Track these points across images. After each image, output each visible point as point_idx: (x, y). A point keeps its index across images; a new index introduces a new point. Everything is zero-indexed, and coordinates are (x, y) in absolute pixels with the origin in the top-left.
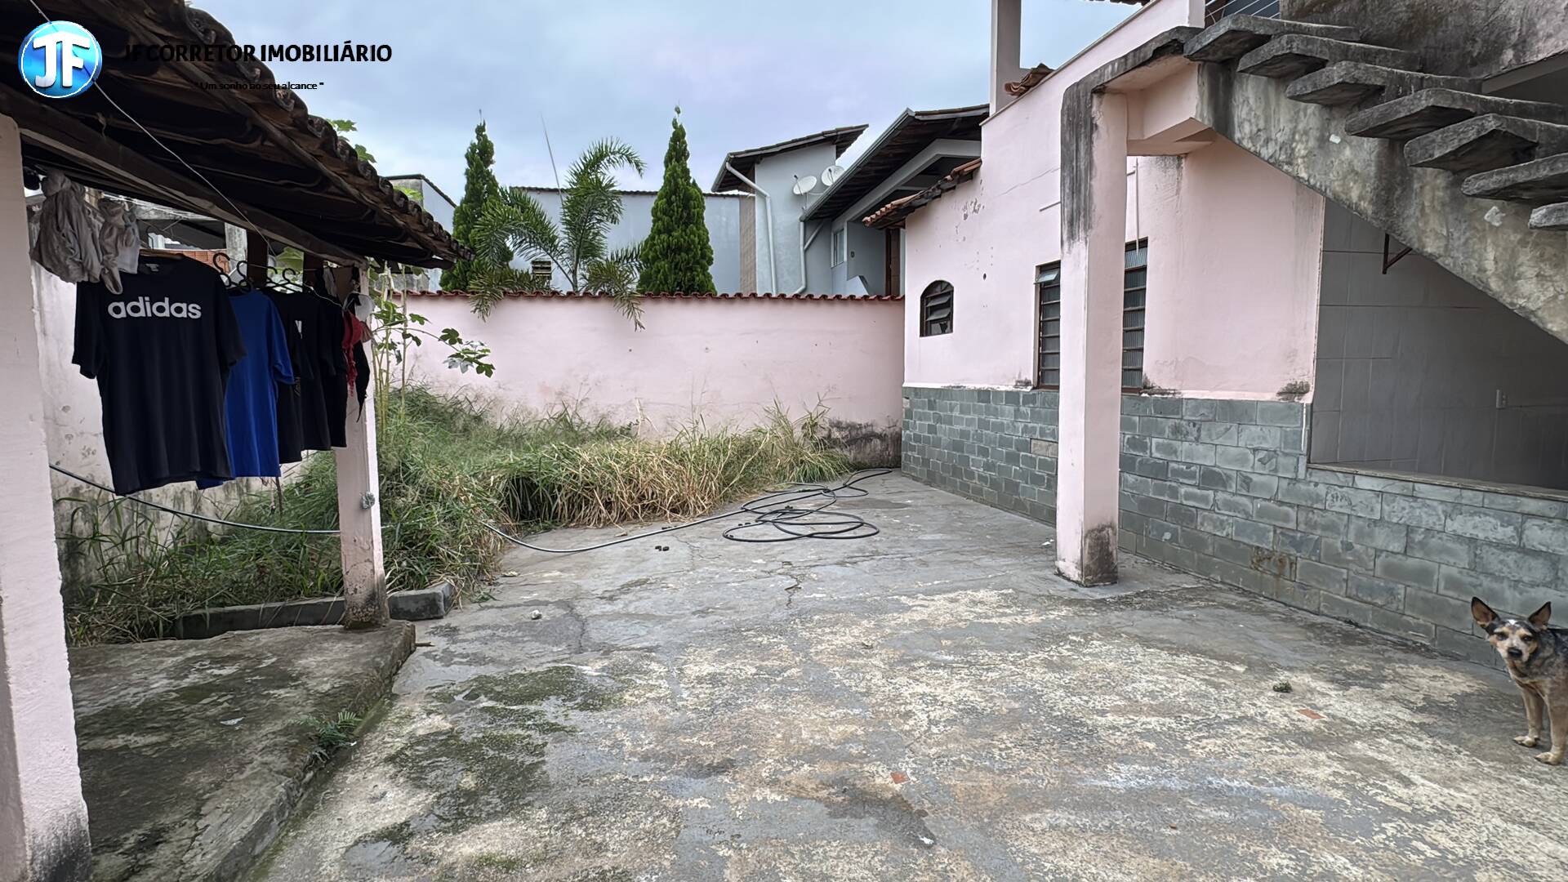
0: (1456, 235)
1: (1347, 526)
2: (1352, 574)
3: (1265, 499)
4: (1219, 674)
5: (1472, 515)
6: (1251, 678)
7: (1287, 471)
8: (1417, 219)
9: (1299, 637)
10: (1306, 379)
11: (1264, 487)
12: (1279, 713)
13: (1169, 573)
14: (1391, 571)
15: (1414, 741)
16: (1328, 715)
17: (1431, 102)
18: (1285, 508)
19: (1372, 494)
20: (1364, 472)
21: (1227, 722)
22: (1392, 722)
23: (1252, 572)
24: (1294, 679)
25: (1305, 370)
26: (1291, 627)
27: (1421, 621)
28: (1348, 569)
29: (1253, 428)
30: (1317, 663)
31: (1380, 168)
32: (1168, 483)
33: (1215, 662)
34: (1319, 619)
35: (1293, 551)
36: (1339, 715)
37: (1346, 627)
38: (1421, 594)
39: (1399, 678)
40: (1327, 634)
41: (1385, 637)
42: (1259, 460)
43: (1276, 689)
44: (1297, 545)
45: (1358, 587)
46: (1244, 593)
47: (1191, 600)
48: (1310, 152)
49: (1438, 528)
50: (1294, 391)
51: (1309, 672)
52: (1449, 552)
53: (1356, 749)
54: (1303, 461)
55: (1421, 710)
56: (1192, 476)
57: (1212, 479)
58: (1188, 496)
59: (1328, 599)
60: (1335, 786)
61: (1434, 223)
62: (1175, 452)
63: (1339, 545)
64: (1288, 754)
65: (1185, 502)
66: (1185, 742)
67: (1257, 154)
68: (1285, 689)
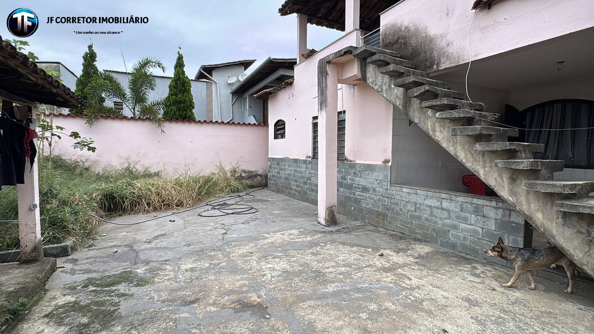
0: (422, 118)
1: (401, 203)
2: (402, 218)
3: (379, 196)
4: (364, 252)
5: (430, 199)
6: (373, 252)
7: (385, 186)
8: (413, 112)
9: (388, 239)
10: (389, 158)
11: (379, 192)
12: (379, 262)
13: (353, 221)
14: (412, 217)
15: (414, 267)
16: (392, 262)
17: (414, 80)
18: (385, 198)
19: (407, 193)
20: (404, 187)
21: (365, 267)
22: (409, 262)
23: (376, 219)
24: (385, 252)
25: (389, 156)
26: (386, 236)
27: (419, 231)
28: (401, 217)
29: (376, 173)
30: (392, 246)
31: (404, 96)
32: (353, 191)
33: (363, 248)
34: (394, 233)
35: (387, 212)
36: (395, 261)
37: (401, 235)
38: (419, 223)
39: (413, 249)
40: (396, 237)
41: (411, 237)
42: (378, 183)
43: (379, 256)
44: (388, 210)
45: (404, 222)
46: (374, 226)
47: (359, 229)
48: (387, 89)
49: (423, 203)
50: (386, 162)
51: (389, 249)
52: (425, 210)
53: (398, 271)
54: (389, 183)
55: (417, 258)
56: (359, 188)
57: (365, 189)
58: (358, 195)
59: (396, 226)
60: (391, 283)
61: (417, 114)
62: (354, 181)
63: (399, 209)
64: (380, 275)
65: (358, 197)
66: (352, 275)
67: (373, 88)
68: (382, 255)
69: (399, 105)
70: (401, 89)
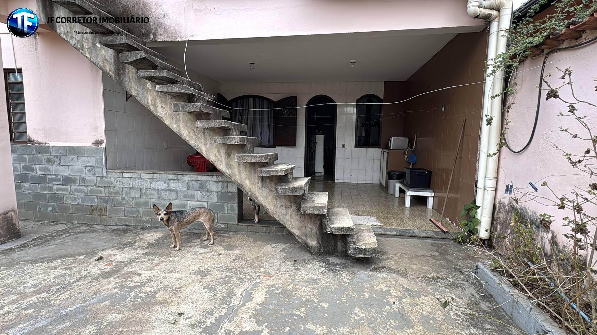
0: (140, 90)
1: (122, 192)
2: (126, 208)
3: (92, 186)
4: (72, 263)
5: (157, 182)
6: (86, 259)
7: (99, 174)
8: (129, 83)
9: (108, 236)
10: (102, 138)
11: (90, 181)
12: (95, 269)
13: (53, 225)
14: (138, 204)
15: (143, 260)
16: (115, 262)
17: (126, 41)
18: (100, 188)
19: (129, 179)
20: (125, 171)
21: (74, 282)
22: (137, 256)
23: (90, 216)
24: (105, 253)
25: (102, 135)
26: (106, 233)
27: (147, 219)
28: (124, 207)
29: (84, 158)
30: (114, 244)
32: (47, 185)
33: (70, 259)
34: (116, 227)
35: (105, 204)
36: (120, 260)
37: (125, 227)
38: (146, 210)
39: (141, 240)
40: (119, 232)
41: (138, 227)
42: (88, 171)
43: (96, 260)
44: (106, 202)
45: (128, 212)
46: (88, 225)
47: (62, 235)
48: (89, 47)
49: (149, 187)
50: (98, 143)
51: (110, 248)
52: (151, 194)
53: (124, 271)
54: (105, 169)
55: (146, 248)
56: (59, 180)
57: (68, 180)
58: (58, 190)
59: (119, 219)
60: (115, 288)
61: (133, 85)
62: (49, 170)
63: (120, 199)
64: (98, 284)
65: (57, 192)
68: (101, 258)
69: (110, 70)
70: (111, 51)
